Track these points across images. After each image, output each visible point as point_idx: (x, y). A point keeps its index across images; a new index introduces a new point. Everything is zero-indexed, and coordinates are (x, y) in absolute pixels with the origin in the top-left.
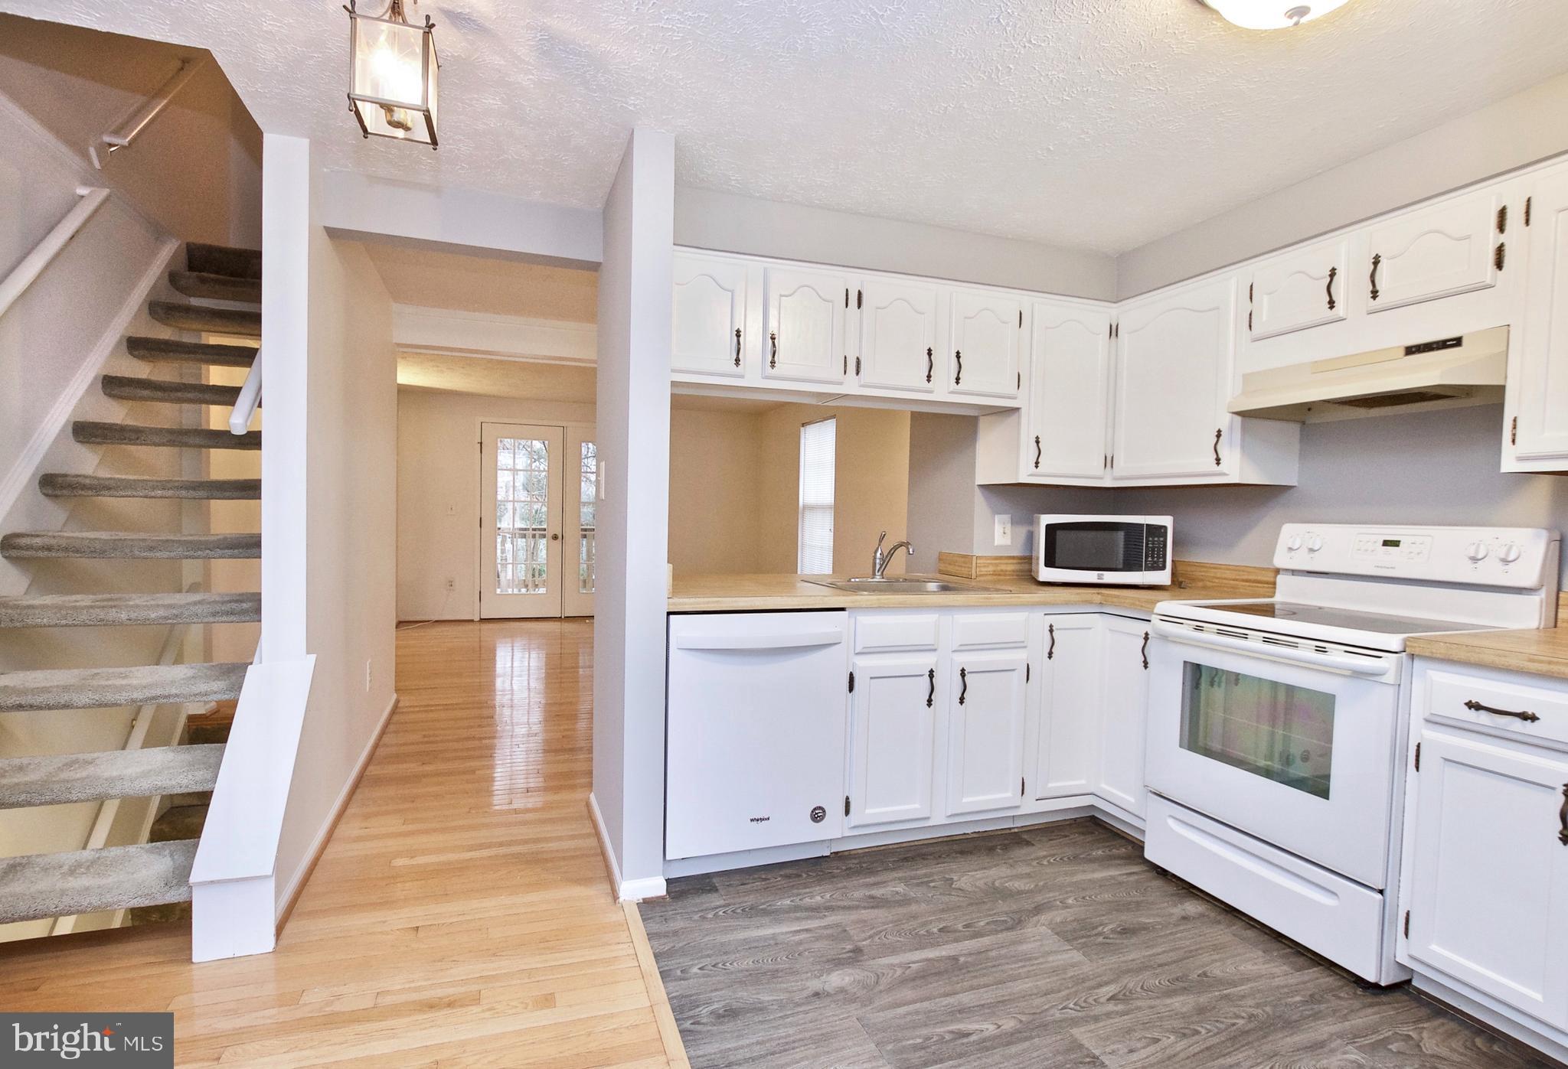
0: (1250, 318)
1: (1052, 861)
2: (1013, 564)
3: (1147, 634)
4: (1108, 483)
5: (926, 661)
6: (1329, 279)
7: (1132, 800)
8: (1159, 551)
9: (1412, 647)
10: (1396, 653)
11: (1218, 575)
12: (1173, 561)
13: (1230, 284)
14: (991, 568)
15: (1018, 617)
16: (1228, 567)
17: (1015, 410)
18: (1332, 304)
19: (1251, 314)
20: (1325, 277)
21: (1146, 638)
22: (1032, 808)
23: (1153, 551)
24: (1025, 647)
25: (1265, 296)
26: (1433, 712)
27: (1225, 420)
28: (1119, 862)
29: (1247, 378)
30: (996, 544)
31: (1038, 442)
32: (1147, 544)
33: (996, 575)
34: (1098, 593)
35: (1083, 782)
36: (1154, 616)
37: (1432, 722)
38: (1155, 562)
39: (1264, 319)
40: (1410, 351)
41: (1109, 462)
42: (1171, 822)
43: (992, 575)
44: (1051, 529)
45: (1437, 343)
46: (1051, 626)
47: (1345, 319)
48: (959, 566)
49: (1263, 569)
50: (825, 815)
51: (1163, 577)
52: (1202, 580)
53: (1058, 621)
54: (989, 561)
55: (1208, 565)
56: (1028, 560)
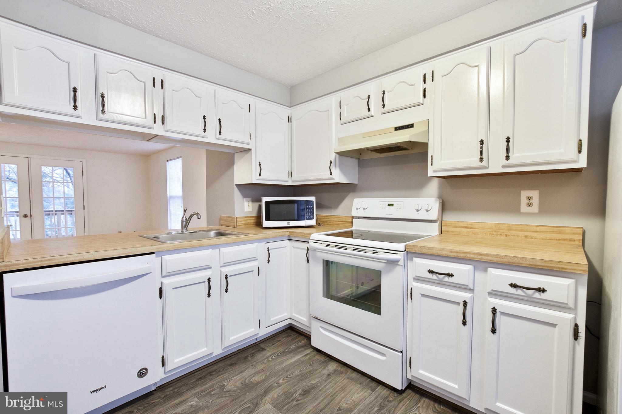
0: (340, 115)
1: (273, 357)
2: (253, 219)
3: (308, 248)
4: (290, 183)
5: (207, 274)
6: (368, 100)
7: (305, 320)
8: (311, 211)
9: (408, 249)
10: (403, 252)
11: (332, 220)
12: (316, 215)
13: (332, 101)
14: (243, 222)
15: (253, 246)
16: (335, 217)
17: (250, 150)
18: (369, 110)
19: (340, 113)
20: (366, 99)
21: (308, 250)
22: (264, 332)
23: (309, 211)
24: (257, 259)
25: (345, 106)
26: (417, 275)
27: (333, 156)
28: (301, 349)
29: (340, 139)
30: (245, 211)
31: (260, 165)
32: (306, 209)
33: (246, 225)
34: (288, 231)
35: (285, 314)
36: (310, 240)
37: (417, 279)
38: (310, 216)
39: (345, 115)
40: (397, 129)
41: (290, 174)
42: (321, 330)
43: (244, 225)
44: (267, 203)
45: (405, 126)
46: (268, 248)
47: (374, 116)
48: (229, 222)
49: (348, 217)
50: (147, 372)
51: (312, 222)
52: (327, 222)
53: (270, 245)
54: (242, 219)
55: (329, 216)
56: (259, 217)
